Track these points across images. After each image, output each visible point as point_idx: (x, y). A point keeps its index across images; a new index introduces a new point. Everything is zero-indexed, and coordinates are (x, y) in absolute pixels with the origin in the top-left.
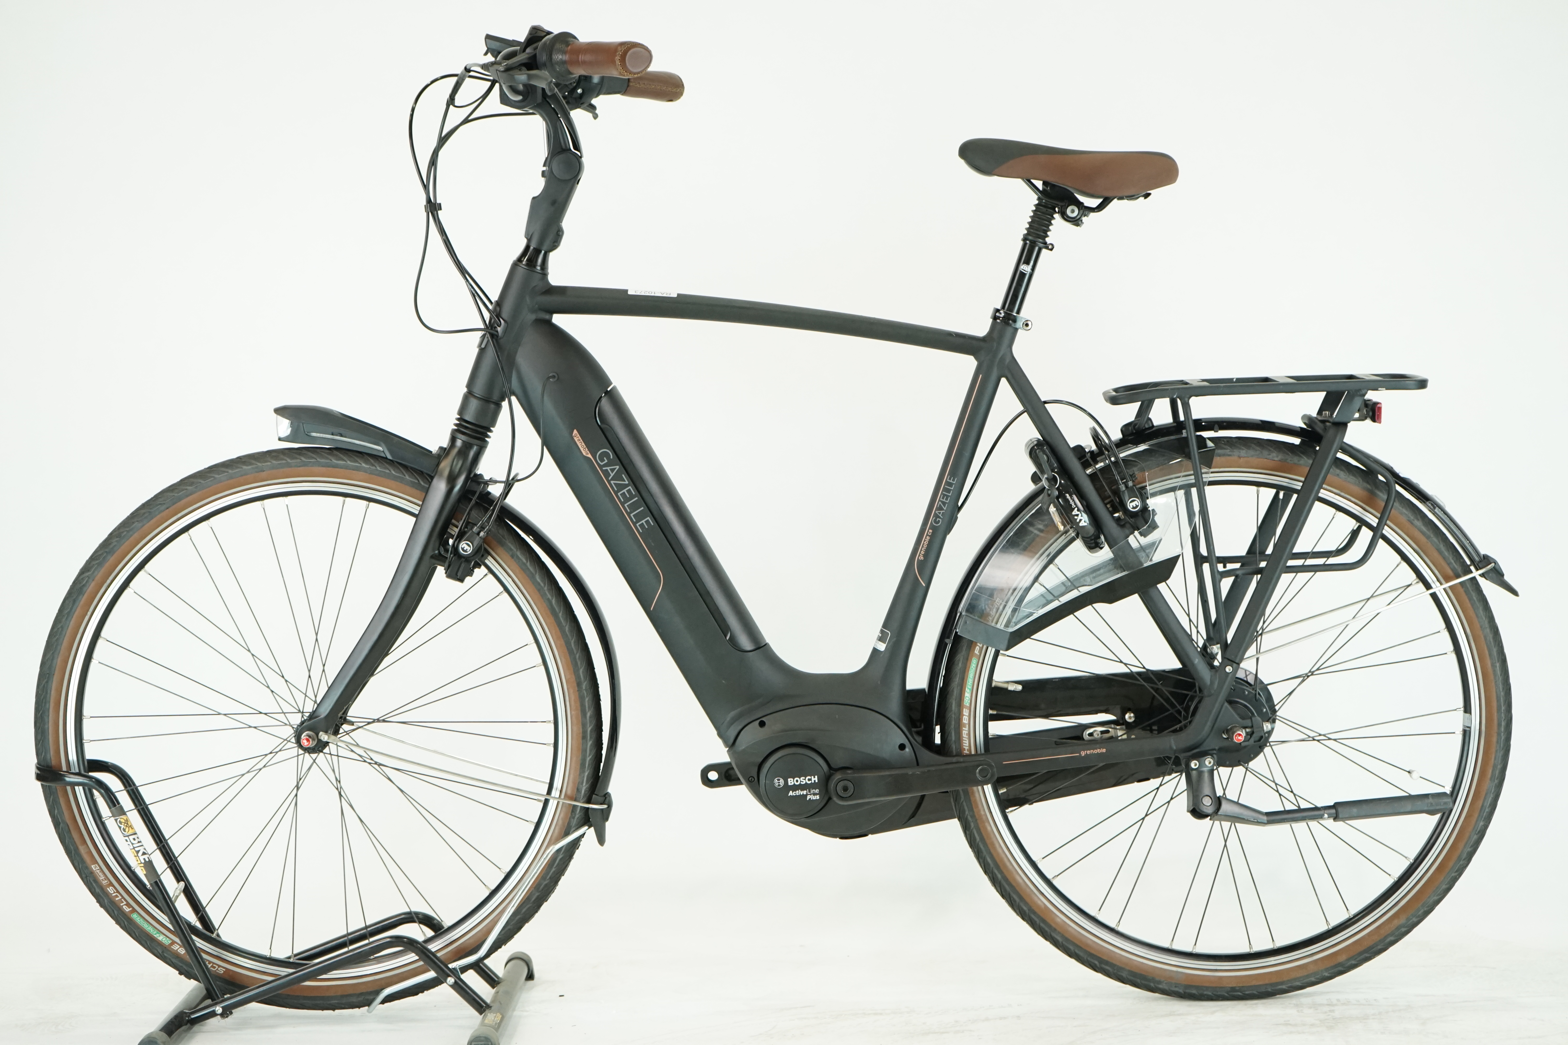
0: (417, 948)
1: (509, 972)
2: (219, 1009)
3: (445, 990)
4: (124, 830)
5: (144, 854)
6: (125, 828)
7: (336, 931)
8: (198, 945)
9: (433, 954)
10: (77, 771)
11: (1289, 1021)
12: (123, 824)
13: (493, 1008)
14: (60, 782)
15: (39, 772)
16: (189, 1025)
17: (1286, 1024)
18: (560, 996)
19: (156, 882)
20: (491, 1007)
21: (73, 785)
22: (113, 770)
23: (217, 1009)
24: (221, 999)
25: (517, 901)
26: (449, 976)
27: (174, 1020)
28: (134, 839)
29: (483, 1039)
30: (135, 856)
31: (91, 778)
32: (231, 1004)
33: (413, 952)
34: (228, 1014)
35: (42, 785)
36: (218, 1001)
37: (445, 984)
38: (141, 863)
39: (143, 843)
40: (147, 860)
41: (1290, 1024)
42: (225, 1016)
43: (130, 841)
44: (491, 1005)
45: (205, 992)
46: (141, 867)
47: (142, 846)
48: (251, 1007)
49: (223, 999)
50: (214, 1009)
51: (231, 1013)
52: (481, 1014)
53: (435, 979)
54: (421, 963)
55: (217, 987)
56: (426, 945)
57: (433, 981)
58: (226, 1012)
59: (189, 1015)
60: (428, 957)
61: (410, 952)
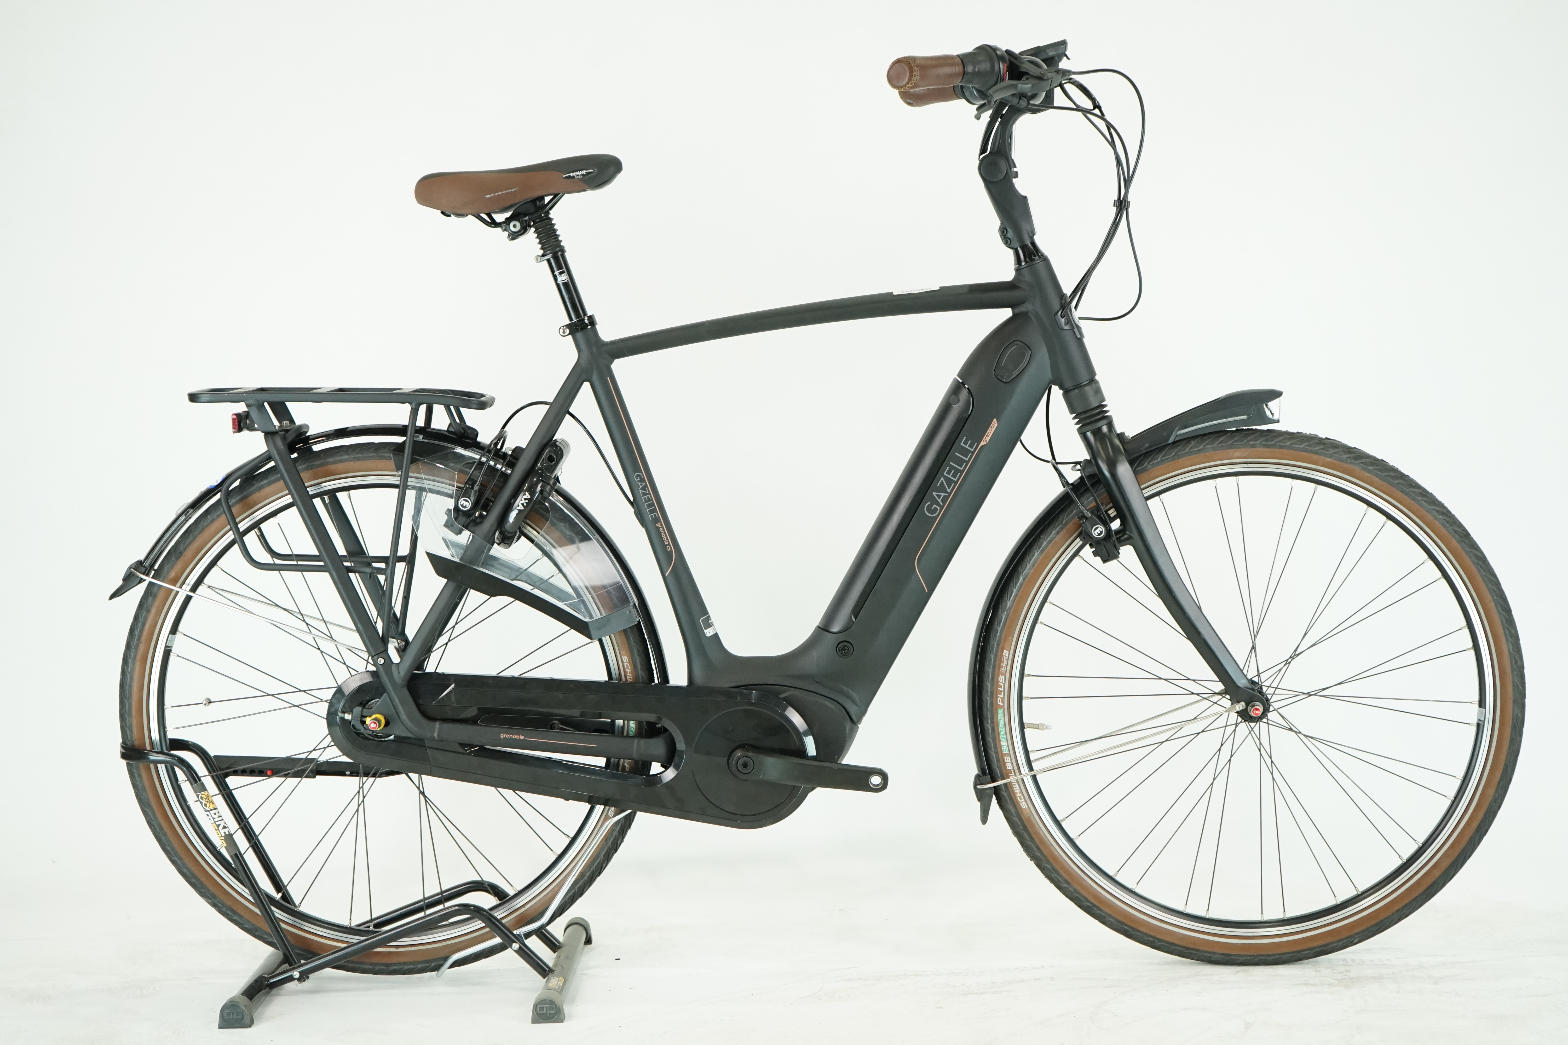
0: (484, 915)
1: (568, 937)
2: (296, 974)
3: (510, 956)
4: (206, 805)
5: (224, 827)
6: (206, 803)
7: (414, 896)
8: (277, 915)
9: (499, 921)
10: (159, 749)
11: (1308, 981)
12: (204, 799)
13: (555, 972)
14: (144, 760)
15: (124, 751)
16: (268, 989)
17: (1306, 984)
18: (616, 959)
19: (236, 854)
20: (554, 971)
21: (156, 763)
22: (194, 749)
23: (294, 974)
24: (298, 964)
25: (577, 870)
26: (514, 942)
27: (254, 985)
28: (215, 814)
29: (547, 1002)
30: (216, 830)
31: (173, 756)
32: (308, 969)
33: (480, 919)
34: (305, 978)
35: (127, 763)
36: (295, 966)
37: (509, 949)
38: (222, 836)
39: (223, 817)
40: (227, 833)
41: (1310, 984)
42: (303, 980)
43: (211, 816)
44: (554, 969)
45: (282, 956)
46: (221, 839)
47: (223, 820)
48: (328, 971)
49: (300, 964)
50: (292, 973)
51: (308, 978)
52: (544, 978)
53: (500, 944)
54: (487, 929)
55: (293, 953)
56: (492, 913)
57: (498, 946)
58: (303, 977)
59: (268, 979)
60: (494, 924)
61: (477, 919)
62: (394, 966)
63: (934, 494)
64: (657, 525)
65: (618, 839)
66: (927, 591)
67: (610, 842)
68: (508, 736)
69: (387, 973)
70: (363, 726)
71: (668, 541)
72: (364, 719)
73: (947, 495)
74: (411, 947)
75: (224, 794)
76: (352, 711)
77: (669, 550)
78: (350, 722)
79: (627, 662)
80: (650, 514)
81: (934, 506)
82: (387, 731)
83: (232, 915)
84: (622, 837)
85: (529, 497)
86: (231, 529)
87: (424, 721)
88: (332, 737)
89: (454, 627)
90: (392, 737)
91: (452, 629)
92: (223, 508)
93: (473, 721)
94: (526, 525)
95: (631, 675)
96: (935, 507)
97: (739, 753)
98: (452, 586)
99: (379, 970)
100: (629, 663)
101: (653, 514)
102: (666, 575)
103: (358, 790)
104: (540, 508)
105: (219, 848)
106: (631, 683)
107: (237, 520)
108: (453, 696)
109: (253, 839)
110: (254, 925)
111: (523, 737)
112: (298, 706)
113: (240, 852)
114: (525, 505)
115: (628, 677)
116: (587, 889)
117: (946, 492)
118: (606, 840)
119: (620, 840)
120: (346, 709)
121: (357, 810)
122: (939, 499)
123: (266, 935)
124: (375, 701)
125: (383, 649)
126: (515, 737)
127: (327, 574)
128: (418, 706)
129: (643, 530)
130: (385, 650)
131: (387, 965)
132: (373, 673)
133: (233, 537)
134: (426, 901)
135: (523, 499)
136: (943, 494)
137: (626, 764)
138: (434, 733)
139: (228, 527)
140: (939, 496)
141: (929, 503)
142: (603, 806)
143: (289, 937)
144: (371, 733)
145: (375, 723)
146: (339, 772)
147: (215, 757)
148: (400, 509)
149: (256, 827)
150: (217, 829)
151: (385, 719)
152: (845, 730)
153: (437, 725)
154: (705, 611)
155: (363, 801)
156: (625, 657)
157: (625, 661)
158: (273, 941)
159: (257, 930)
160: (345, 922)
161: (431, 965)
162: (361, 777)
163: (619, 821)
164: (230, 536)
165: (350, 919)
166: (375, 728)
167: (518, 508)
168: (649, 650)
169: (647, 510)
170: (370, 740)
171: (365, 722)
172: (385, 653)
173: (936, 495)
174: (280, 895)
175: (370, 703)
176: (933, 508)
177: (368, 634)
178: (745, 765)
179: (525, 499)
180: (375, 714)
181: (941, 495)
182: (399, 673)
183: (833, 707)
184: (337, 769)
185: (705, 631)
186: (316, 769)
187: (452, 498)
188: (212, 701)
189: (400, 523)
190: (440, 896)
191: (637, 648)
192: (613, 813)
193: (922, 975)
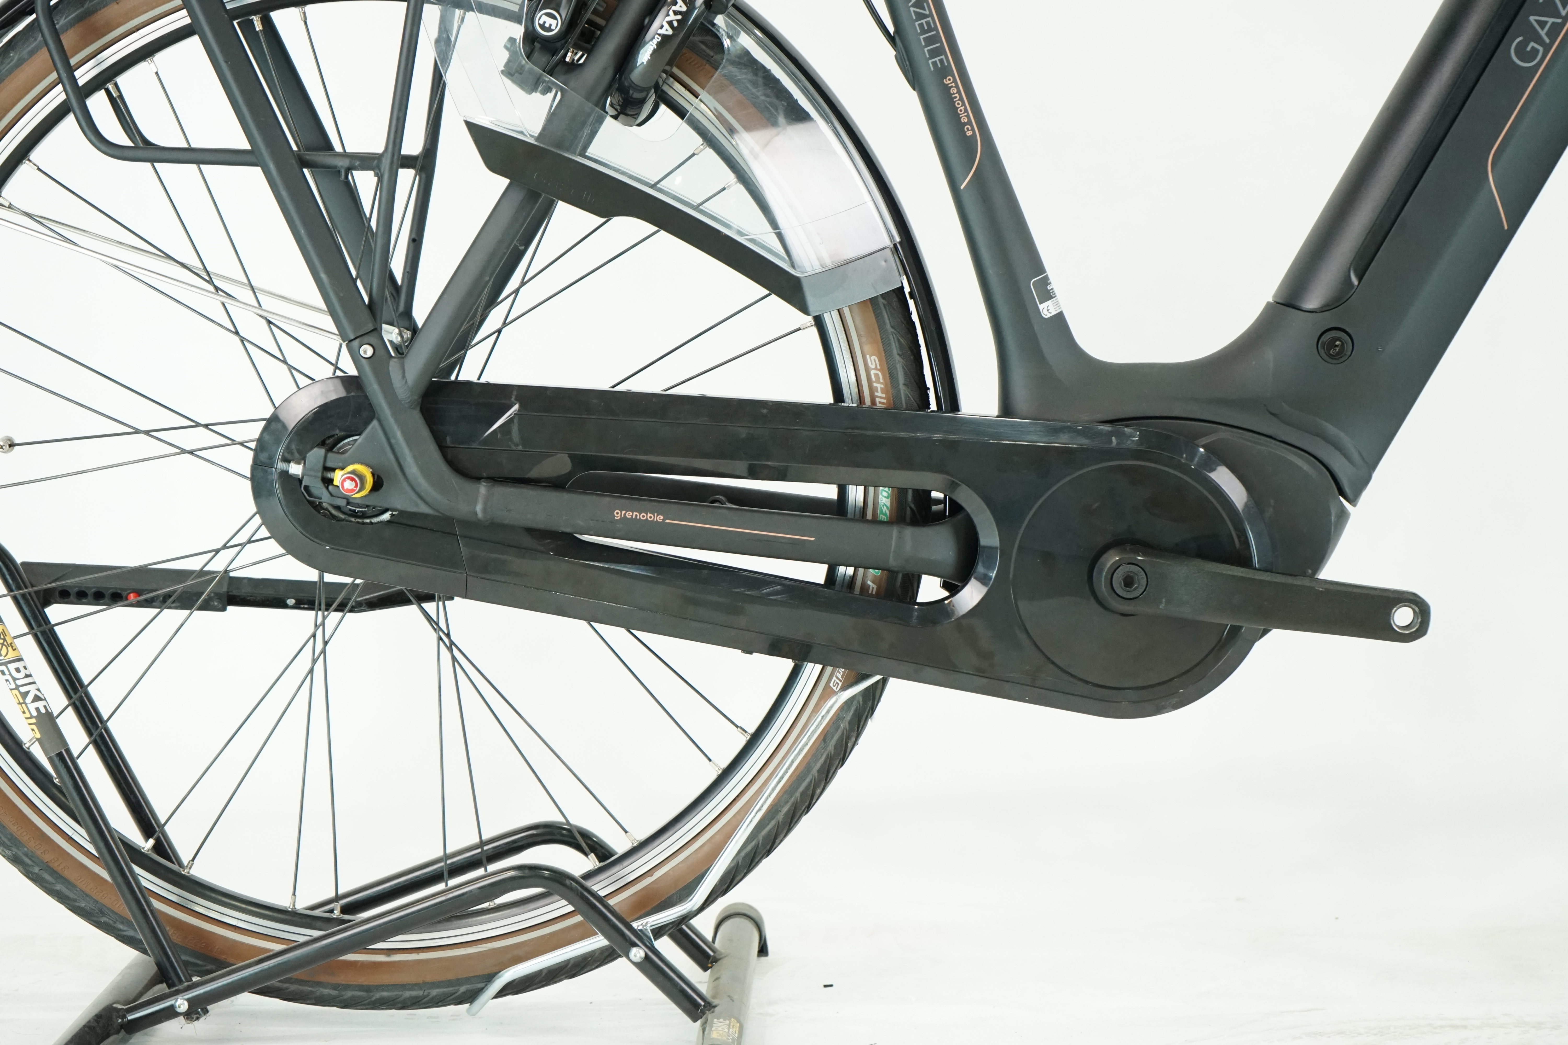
0: (571, 888)
2: (182, 1004)
3: (625, 972)
5: (37, 699)
8: (144, 883)
9: (602, 900)
13: (717, 1007)
16: (123, 1032)
18: (825, 986)
19: (60, 755)
20: (716, 1004)
23: (177, 1004)
24: (186, 983)
25: (767, 799)
26: (634, 945)
27: (95, 1024)
30: (19, 703)
32: (205, 993)
33: (564, 897)
34: (198, 1013)
36: (180, 987)
37: (625, 958)
38: (31, 717)
39: (35, 678)
40: (43, 711)
42: (195, 1017)
44: (715, 1002)
45: (154, 969)
46: (30, 724)
47: (34, 683)
48: (247, 1000)
49: (189, 983)
50: (173, 1002)
51: (206, 1012)
52: (695, 1020)
53: (602, 950)
54: (579, 918)
55: (177, 961)
56: (588, 884)
57: (597, 954)
58: (196, 1010)
59: (124, 1013)
60: (594, 907)
61: (557, 897)
62: (383, 990)
63: (1532, 18)
64: (946, 81)
65: (848, 738)
66: (1506, 227)
67: (833, 742)
68: (629, 514)
69: (369, 1004)
70: (327, 488)
71: (968, 116)
72: (330, 475)
73: (1559, 21)
74: (418, 953)
75: (39, 634)
76: (304, 459)
77: (969, 133)
78: (300, 481)
79: (876, 369)
80: (931, 58)
81: (1532, 44)
82: (378, 500)
83: (54, 881)
84: (856, 733)
85: (684, 9)
86: (60, 81)
87: (454, 480)
88: (262, 517)
89: (516, 292)
90: (386, 516)
91: (513, 295)
92: (43, 36)
93: (557, 484)
94: (672, 79)
95: (884, 396)
96: (1533, 48)
97: (1112, 558)
98: (518, 196)
99: (353, 998)
100: (881, 370)
101: (937, 59)
102: (962, 187)
103: (312, 630)
104: (702, 42)
105: (27, 745)
106: (881, 411)
107: (73, 61)
108: (515, 429)
109: (97, 727)
110: (97, 902)
111: (662, 517)
112: (191, 452)
113: (68, 751)
114: (675, 24)
115: (878, 400)
116: (781, 841)
117: (1558, 15)
118: (824, 740)
119: (853, 739)
120: (292, 454)
121: (311, 671)
122: (1543, 29)
123: (122, 923)
124: (351, 439)
125: (370, 327)
126: (643, 516)
127: (258, 170)
128: (442, 448)
129: (913, 96)
130: (375, 330)
131: (368, 989)
132: (348, 382)
133: (63, 97)
134: (449, 862)
135: (671, 13)
136: (1551, 20)
137: (869, 583)
138: (475, 503)
139: (54, 76)
140: (1542, 24)
141: (1520, 38)
142: (821, 666)
143: (168, 929)
144: (342, 503)
145: (352, 479)
146: (275, 599)
147: (23, 564)
148: (412, 30)
149: (104, 705)
150: (21, 701)
151: (373, 474)
152: (1330, 515)
153: (483, 489)
154: (1037, 267)
155: (323, 652)
156: (873, 357)
157: (873, 367)
158: (138, 937)
159: (102, 913)
160: (283, 901)
161: (458, 990)
162: (320, 610)
163: (854, 697)
164: (57, 96)
165: (294, 894)
166: (352, 490)
167: (660, 31)
168: (919, 346)
169: (926, 49)
170: (342, 520)
171: (330, 481)
172: (374, 333)
173: (1537, 21)
174: (151, 842)
175: (342, 443)
176: (1529, 49)
177: (342, 295)
178: (1128, 582)
179: (676, 13)
180: (353, 463)
181: (1546, 22)
182: (404, 377)
183: (1305, 467)
184: (270, 592)
185: (1041, 307)
186: (228, 592)
187: (520, 23)
188: (17, 442)
189: (411, 61)
190: (479, 850)
191: (898, 340)
192: (840, 684)
193: (1465, 1027)
